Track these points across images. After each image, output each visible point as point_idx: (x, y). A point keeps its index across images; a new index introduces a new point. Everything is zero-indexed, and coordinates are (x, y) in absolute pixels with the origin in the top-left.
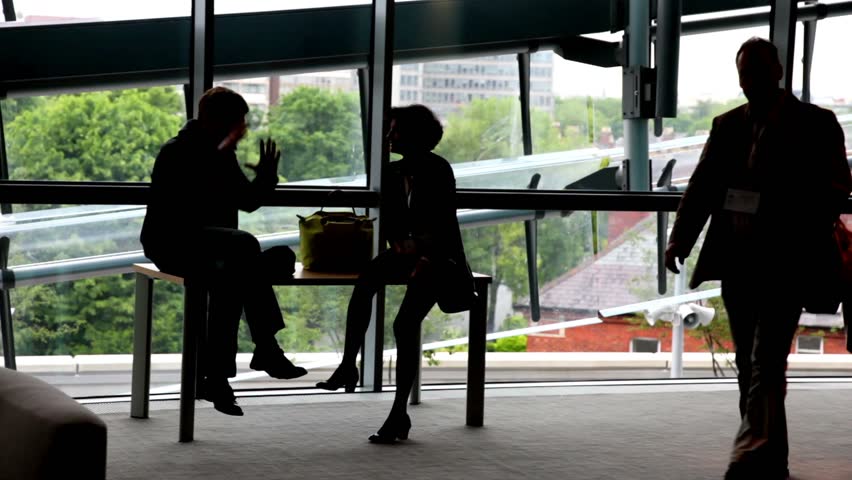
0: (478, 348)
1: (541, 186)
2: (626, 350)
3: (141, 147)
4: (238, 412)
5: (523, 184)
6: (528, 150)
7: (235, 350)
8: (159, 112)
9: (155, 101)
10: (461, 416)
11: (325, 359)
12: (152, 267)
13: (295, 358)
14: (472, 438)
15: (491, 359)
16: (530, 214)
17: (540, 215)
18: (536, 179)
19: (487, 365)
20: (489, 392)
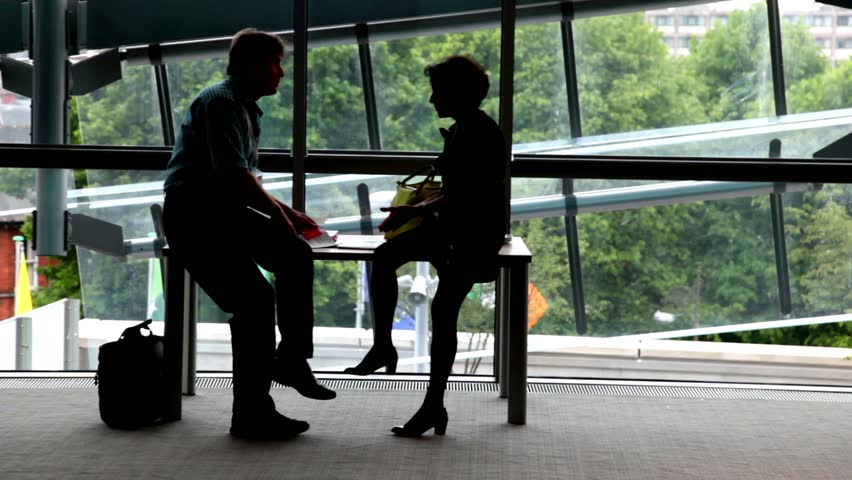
6: (781, 109)
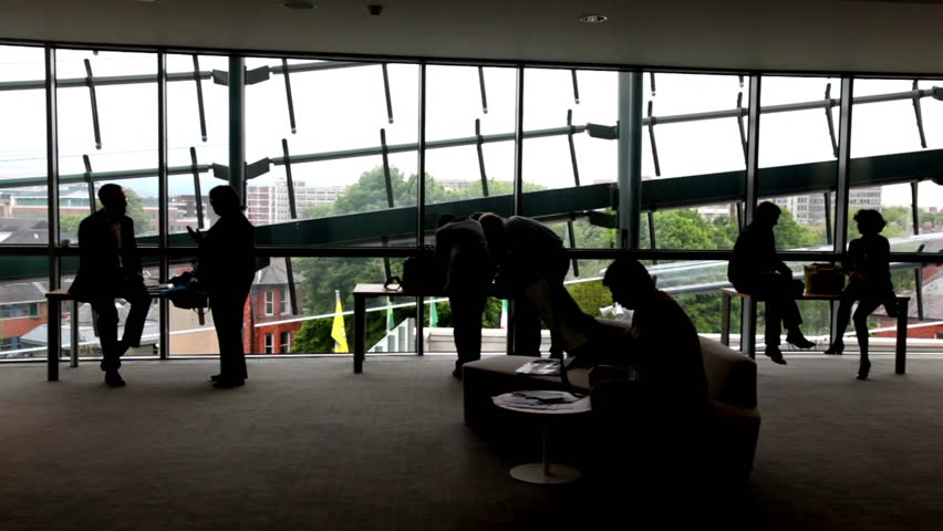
0: (902, 335)
1: (924, 250)
2: (933, 337)
3: (674, 235)
4: (784, 362)
5: (915, 249)
7: (779, 333)
8: (683, 219)
9: (680, 214)
10: (893, 368)
11: (823, 339)
12: (733, 290)
13: (809, 338)
14: (900, 379)
15: (910, 341)
16: (918, 266)
17: (925, 265)
18: (922, 247)
19: (908, 345)
20: (909, 356)
